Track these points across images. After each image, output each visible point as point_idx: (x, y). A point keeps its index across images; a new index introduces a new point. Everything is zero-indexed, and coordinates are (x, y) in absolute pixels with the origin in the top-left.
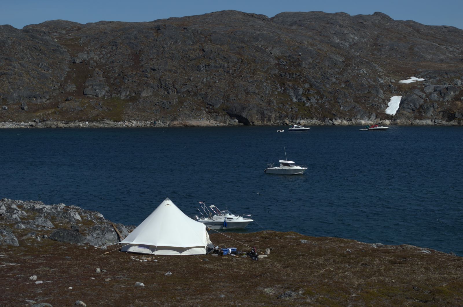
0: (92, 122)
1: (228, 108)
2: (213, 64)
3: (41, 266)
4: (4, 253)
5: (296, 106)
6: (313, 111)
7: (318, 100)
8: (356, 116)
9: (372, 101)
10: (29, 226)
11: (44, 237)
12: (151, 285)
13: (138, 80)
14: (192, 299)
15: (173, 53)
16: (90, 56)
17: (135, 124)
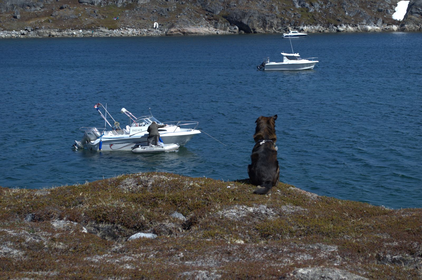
1: (228, 14)
5: (299, 12)
6: (317, 17)
7: (322, 6)
8: (362, 21)
9: (378, 6)
17: (131, 32)
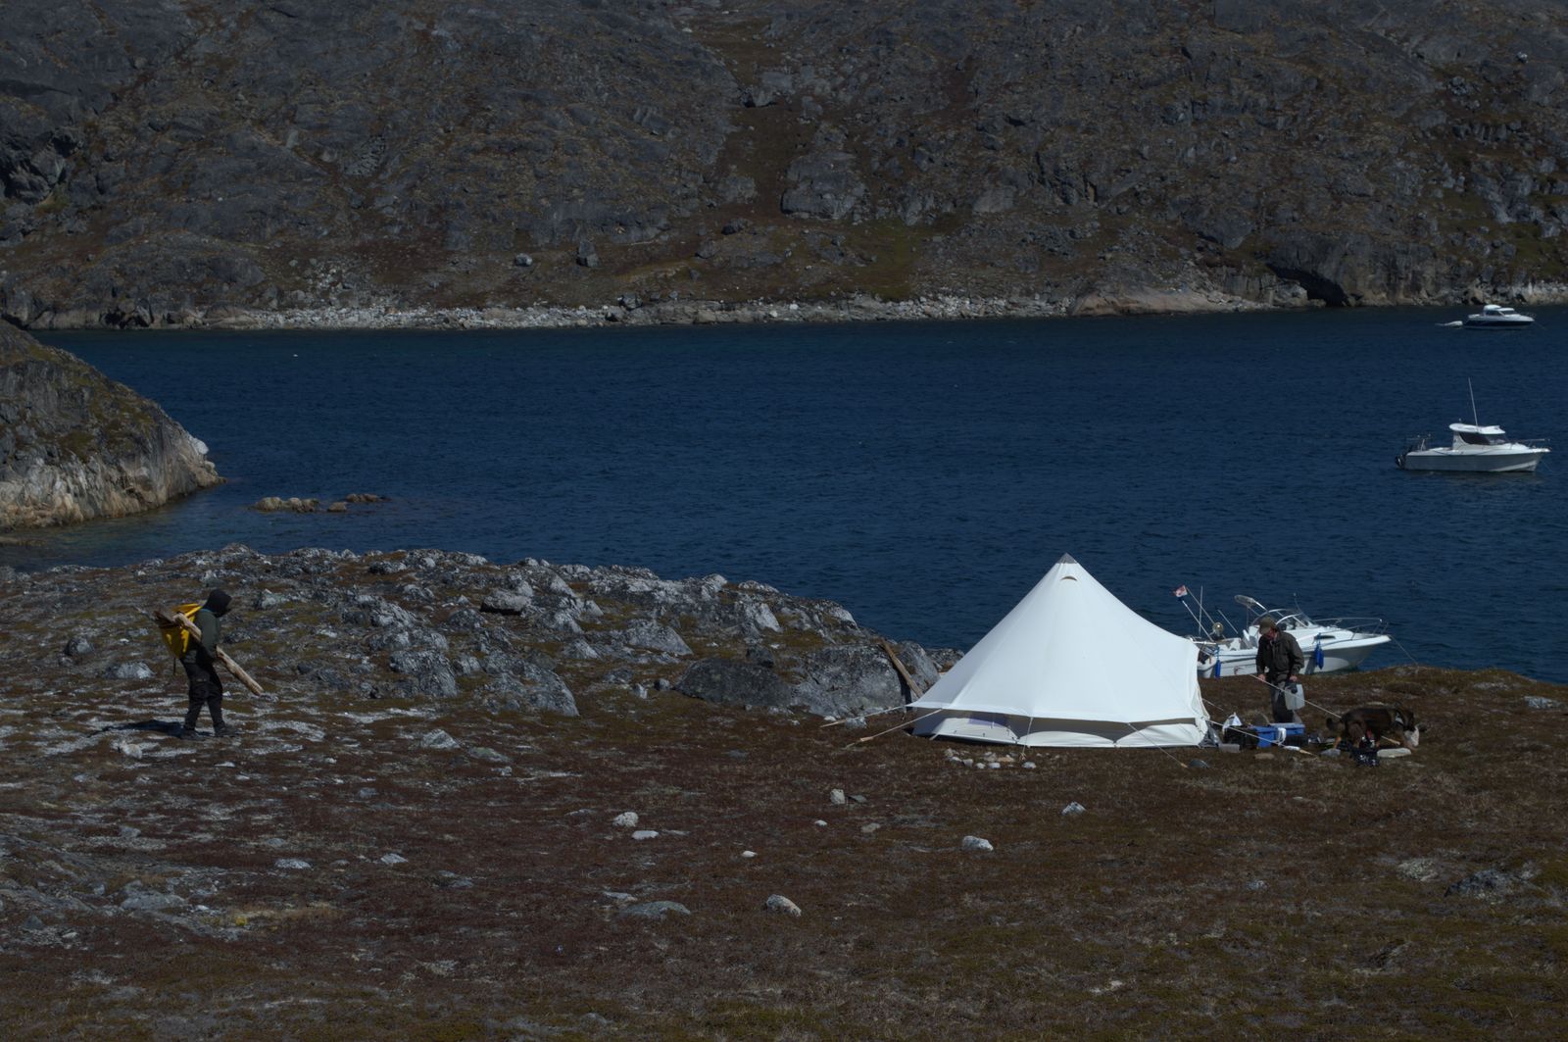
0: (812, 304)
1: (1271, 248)
2: (1219, 100)
3: (652, 782)
4: (531, 739)
5: (1510, 238)
10: (609, 649)
11: (657, 686)
12: (1014, 847)
13: (962, 157)
14: (1153, 893)
15: (1081, 65)
16: (803, 82)
17: (954, 309)
